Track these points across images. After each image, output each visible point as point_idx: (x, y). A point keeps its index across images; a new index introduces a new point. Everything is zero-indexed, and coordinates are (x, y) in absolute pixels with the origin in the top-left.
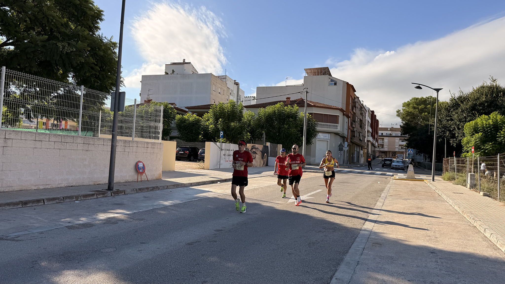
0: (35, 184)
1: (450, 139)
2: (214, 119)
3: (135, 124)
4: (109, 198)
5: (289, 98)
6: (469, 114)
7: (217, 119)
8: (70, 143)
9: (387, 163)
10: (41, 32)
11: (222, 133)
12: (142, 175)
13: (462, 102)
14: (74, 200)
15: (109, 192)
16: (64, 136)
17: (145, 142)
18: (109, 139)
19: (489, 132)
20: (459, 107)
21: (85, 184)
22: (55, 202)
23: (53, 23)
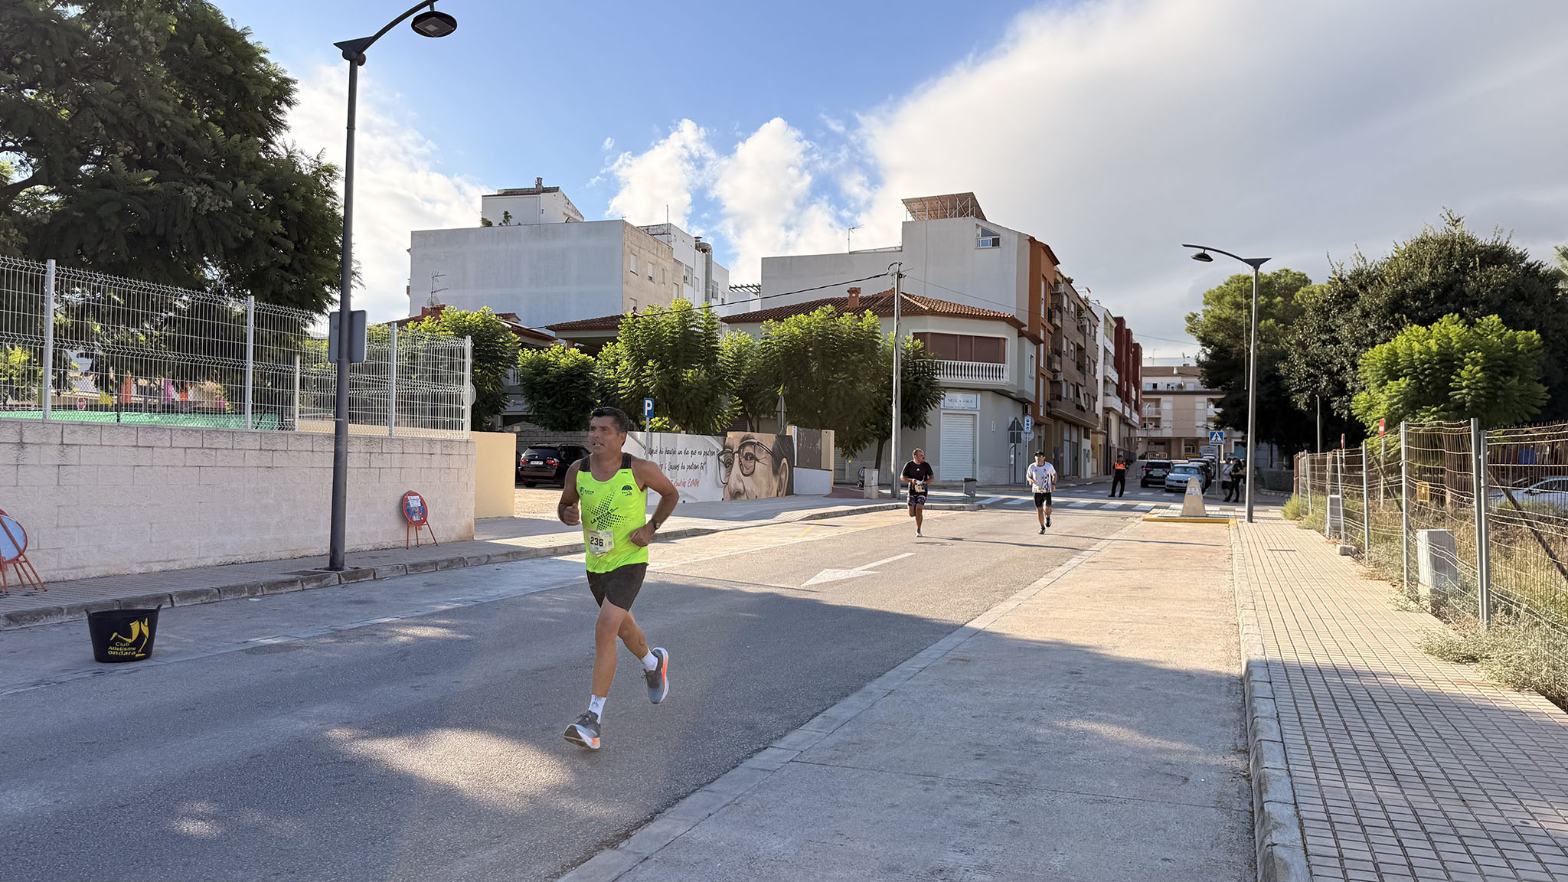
0: (140, 560)
1: (1331, 396)
2: (634, 361)
3: (395, 391)
4: (335, 588)
5: (856, 291)
6: (1384, 322)
7: (640, 363)
8: (226, 449)
9: (1155, 475)
10: (133, 154)
11: (649, 405)
12: (420, 529)
13: (1362, 287)
14: (246, 594)
15: (334, 575)
16: (209, 431)
17: (423, 440)
18: (329, 436)
19: (1426, 376)
20: (1355, 302)
21: (269, 557)
22: (197, 601)
23: (164, 130)
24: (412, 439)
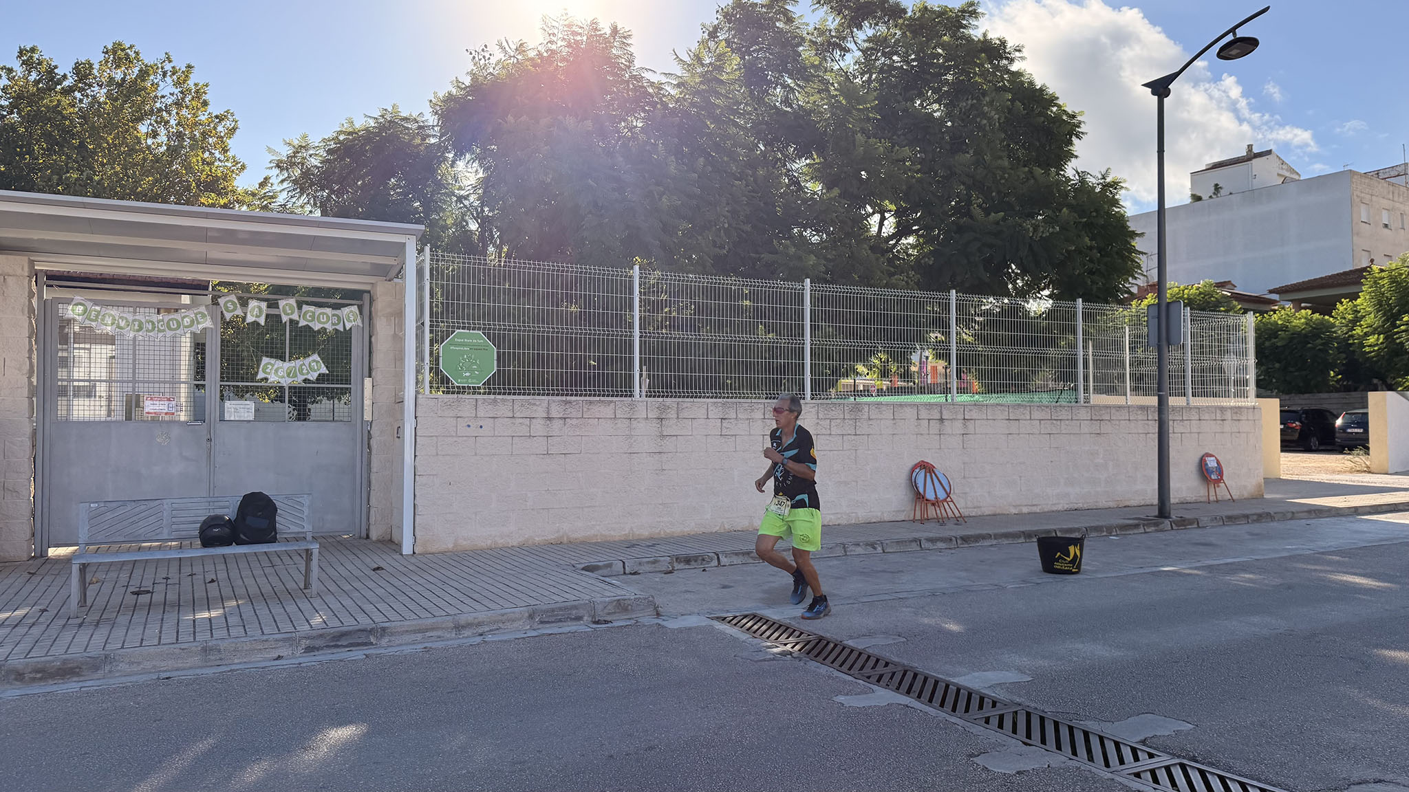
0: (1014, 504)
3: (1190, 368)
4: (1169, 532)
7: (1391, 318)
8: (1067, 419)
12: (1218, 486)
14: (1105, 534)
15: (1167, 522)
16: (1054, 406)
17: (1216, 407)
18: (1152, 407)
21: (1100, 505)
23: (1003, 181)
24: (1207, 407)
